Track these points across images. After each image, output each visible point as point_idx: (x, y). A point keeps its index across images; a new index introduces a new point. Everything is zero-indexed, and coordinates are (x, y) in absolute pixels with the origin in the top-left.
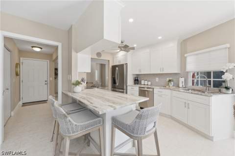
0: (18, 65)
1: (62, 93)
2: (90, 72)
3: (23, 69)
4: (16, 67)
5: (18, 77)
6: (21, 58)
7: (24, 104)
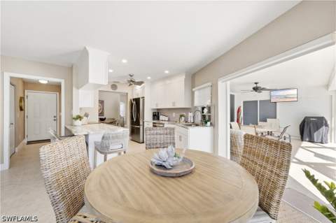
0: (22, 99)
1: (66, 128)
2: (93, 106)
3: (28, 104)
4: (21, 101)
5: (23, 112)
6: (26, 91)
7: (29, 143)
